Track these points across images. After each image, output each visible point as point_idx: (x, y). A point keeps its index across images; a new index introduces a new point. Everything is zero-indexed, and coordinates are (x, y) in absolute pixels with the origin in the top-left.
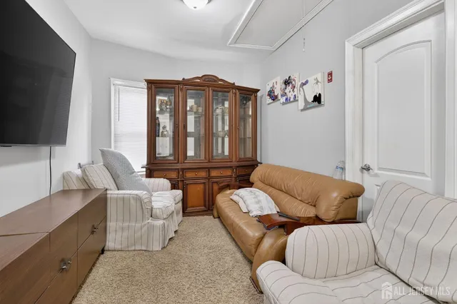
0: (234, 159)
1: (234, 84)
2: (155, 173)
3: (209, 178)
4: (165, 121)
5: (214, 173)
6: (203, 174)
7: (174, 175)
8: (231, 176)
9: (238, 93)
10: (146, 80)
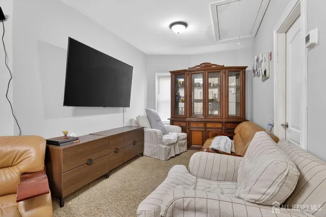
0: (224, 118)
1: (223, 66)
2: (175, 123)
3: (206, 128)
4: (182, 92)
5: (209, 125)
6: (201, 125)
7: (184, 124)
8: (221, 128)
9: (227, 72)
10: (170, 72)
